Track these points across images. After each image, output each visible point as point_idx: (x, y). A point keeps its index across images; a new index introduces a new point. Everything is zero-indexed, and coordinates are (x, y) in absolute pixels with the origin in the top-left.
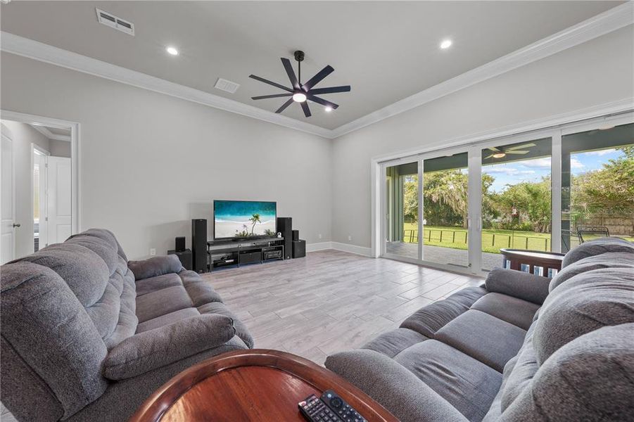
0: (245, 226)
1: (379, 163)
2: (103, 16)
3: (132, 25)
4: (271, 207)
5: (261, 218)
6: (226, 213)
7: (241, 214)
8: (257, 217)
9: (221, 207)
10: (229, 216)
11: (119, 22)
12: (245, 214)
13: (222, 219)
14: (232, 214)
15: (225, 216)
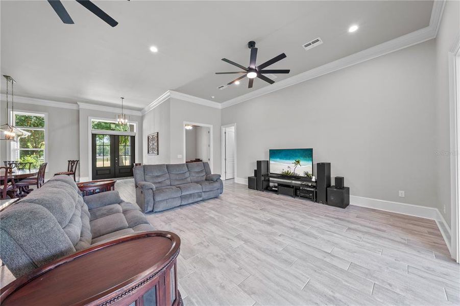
0: (289, 167)
4: (308, 153)
5: (301, 162)
6: (277, 158)
7: (287, 159)
8: (298, 162)
9: (274, 153)
10: (278, 160)
12: (290, 159)
13: (274, 161)
14: (281, 158)
15: (275, 160)
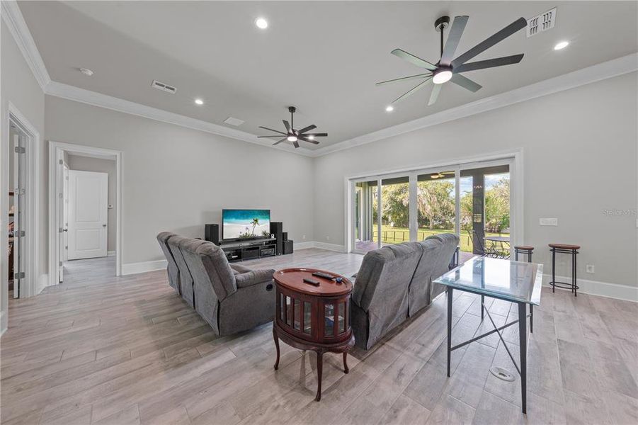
0: (247, 228)
1: (350, 180)
2: (156, 84)
3: (176, 89)
4: (266, 213)
5: (259, 221)
7: (244, 218)
8: (256, 221)
9: (227, 213)
10: (234, 220)
11: (167, 87)
12: (247, 218)
13: (229, 222)
14: (237, 218)
15: (229, 220)
